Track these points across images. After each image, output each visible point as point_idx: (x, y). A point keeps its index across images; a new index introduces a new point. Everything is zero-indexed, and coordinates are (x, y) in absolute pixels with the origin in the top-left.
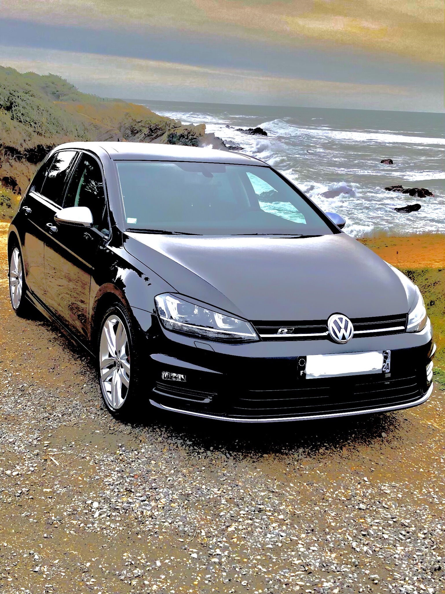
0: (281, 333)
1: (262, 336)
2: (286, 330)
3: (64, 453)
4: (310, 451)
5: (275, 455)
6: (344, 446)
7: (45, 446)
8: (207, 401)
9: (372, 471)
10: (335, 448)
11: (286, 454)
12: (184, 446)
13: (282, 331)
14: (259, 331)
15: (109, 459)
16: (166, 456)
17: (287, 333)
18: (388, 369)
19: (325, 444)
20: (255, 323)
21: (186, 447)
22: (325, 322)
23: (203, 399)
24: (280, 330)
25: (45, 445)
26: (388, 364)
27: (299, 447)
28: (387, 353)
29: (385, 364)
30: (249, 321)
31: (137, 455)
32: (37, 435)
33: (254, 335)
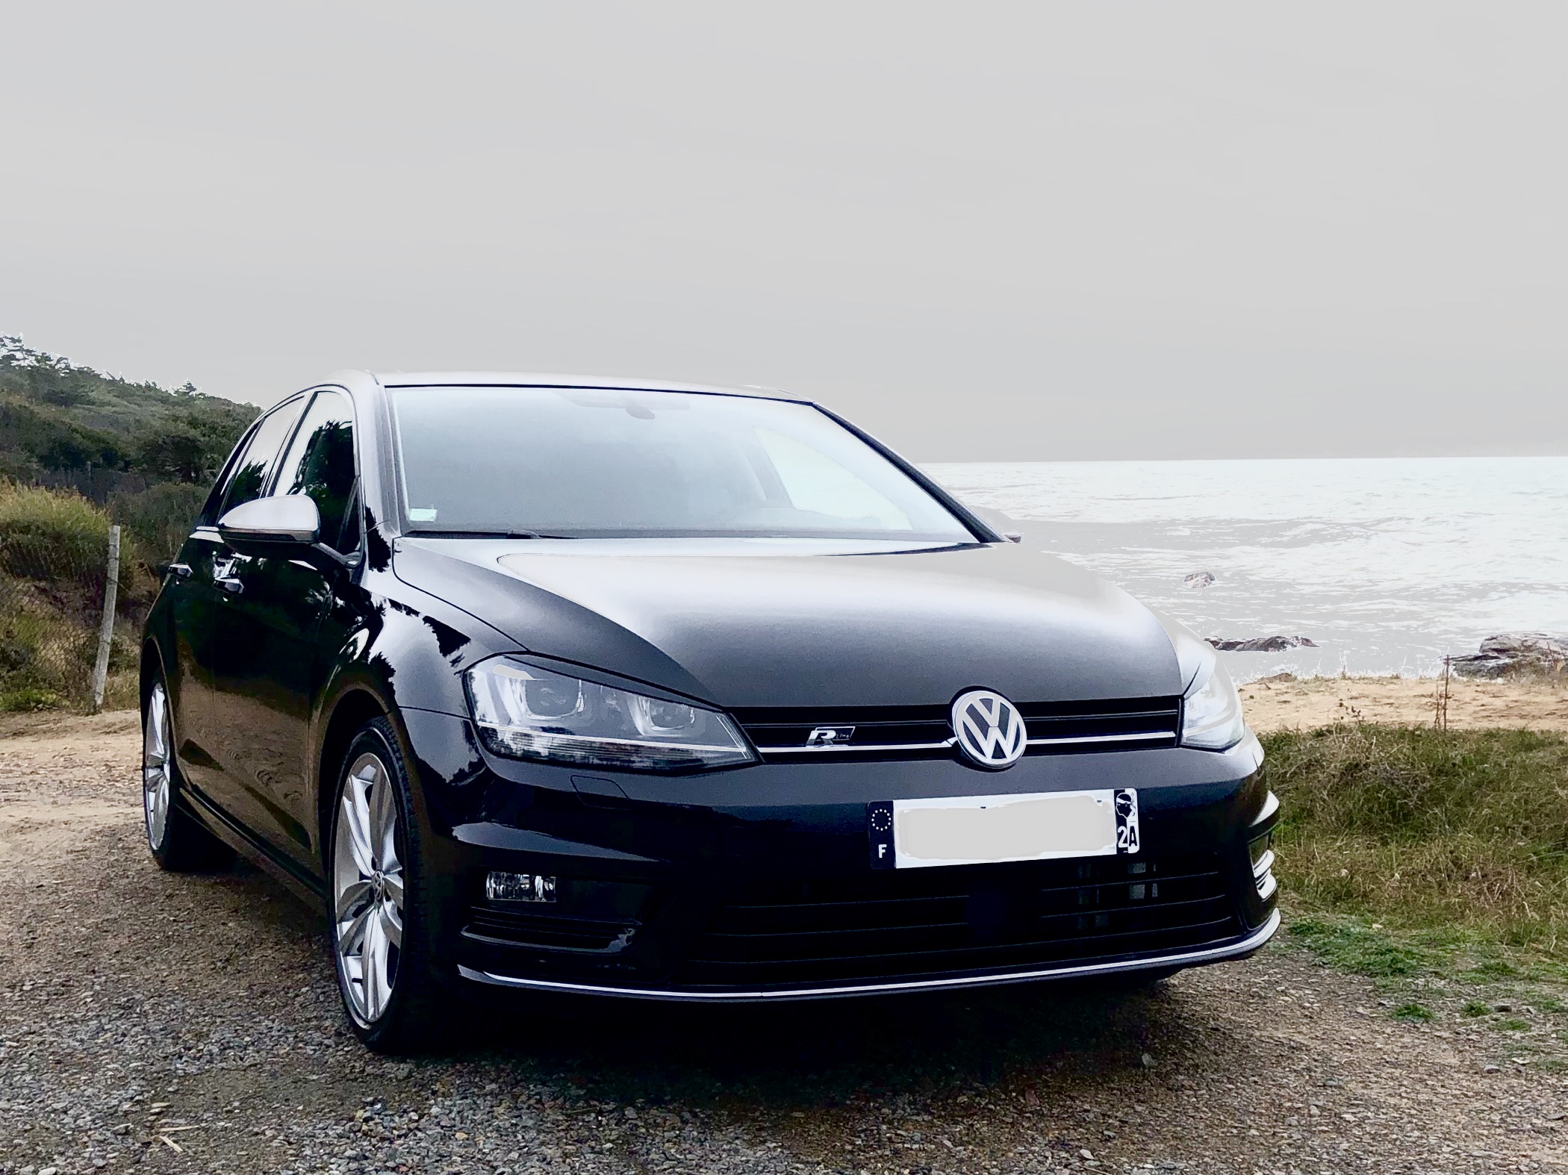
0: (819, 742)
1: (763, 751)
2: (831, 734)
3: (203, 1129)
4: (929, 1101)
5: (828, 1111)
6: (1032, 1087)
7: (152, 1114)
8: (615, 947)
9: (1109, 1139)
10: (1007, 1092)
11: (860, 1110)
12: (560, 1101)
13: (820, 735)
14: (754, 739)
15: (330, 1133)
16: (504, 1120)
17: (835, 741)
18: (1135, 842)
19: (976, 1085)
20: (741, 715)
21: (565, 1102)
22: (946, 711)
23: (606, 945)
24: (814, 735)
25: (152, 1111)
26: (1132, 829)
27: (896, 1093)
28: (1127, 798)
29: (1122, 828)
30: (726, 711)
31: (417, 1121)
32: (135, 1091)
33: (742, 749)
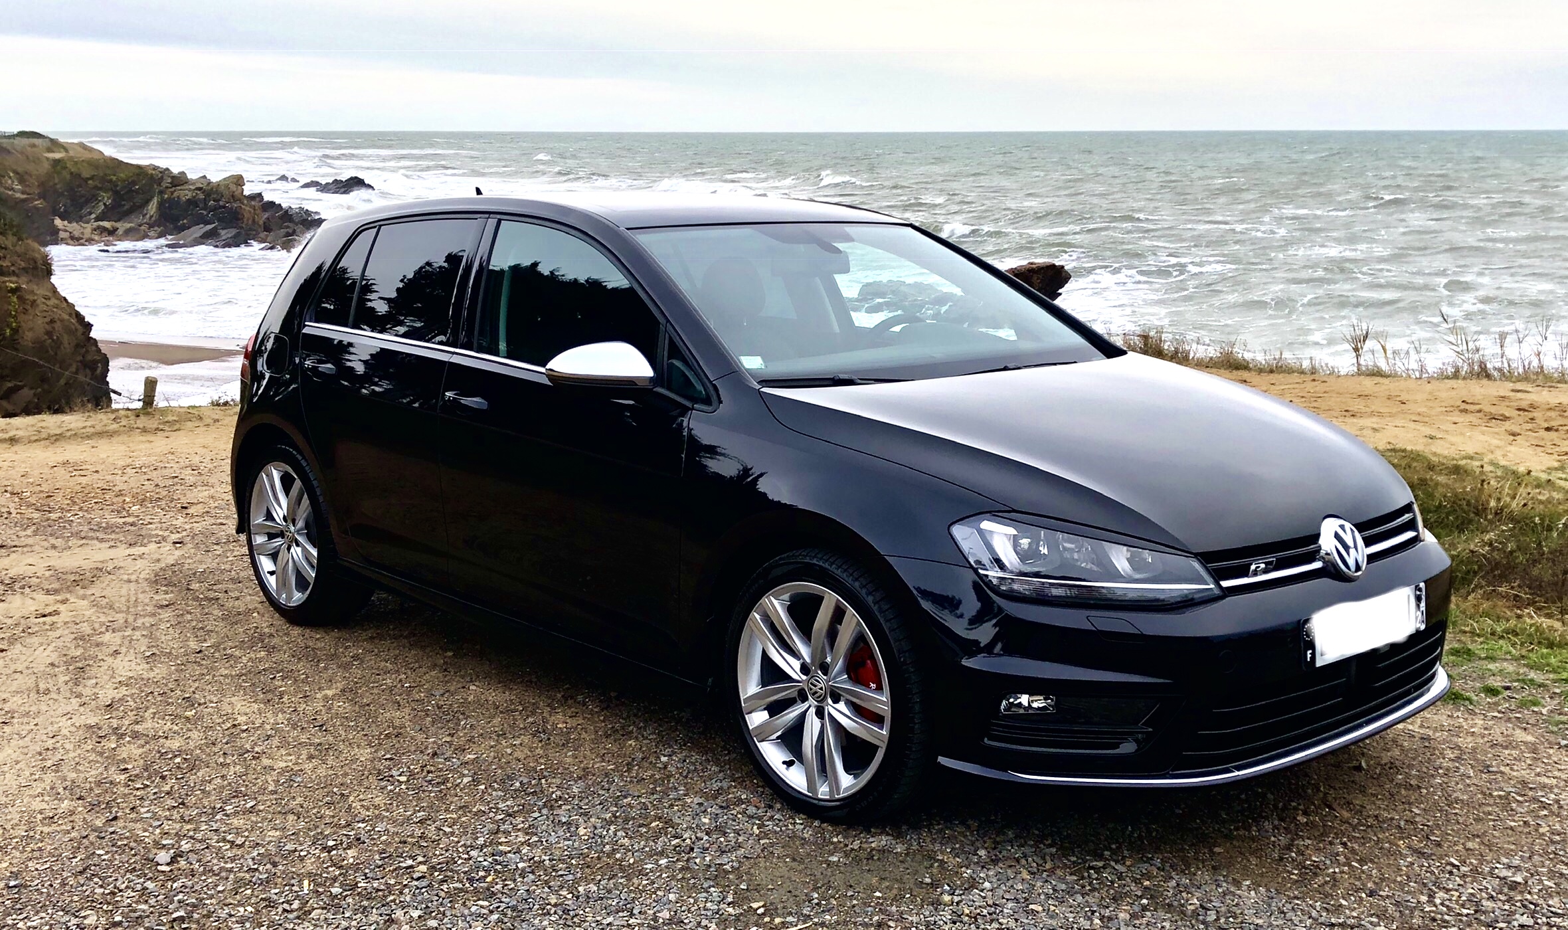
0: (1255, 573)
1: (1225, 584)
2: (1262, 566)
3: (820, 924)
6: (1327, 801)
8: (1128, 747)
12: (1049, 860)
13: (1256, 567)
14: (1218, 575)
15: (944, 919)
17: (1265, 571)
18: (1423, 622)
19: (1293, 804)
20: (1206, 558)
21: (1053, 860)
23: (1116, 746)
24: (1253, 567)
25: (759, 912)
26: (1422, 611)
28: (1418, 587)
29: (1418, 611)
30: (1196, 555)
33: (1211, 584)
